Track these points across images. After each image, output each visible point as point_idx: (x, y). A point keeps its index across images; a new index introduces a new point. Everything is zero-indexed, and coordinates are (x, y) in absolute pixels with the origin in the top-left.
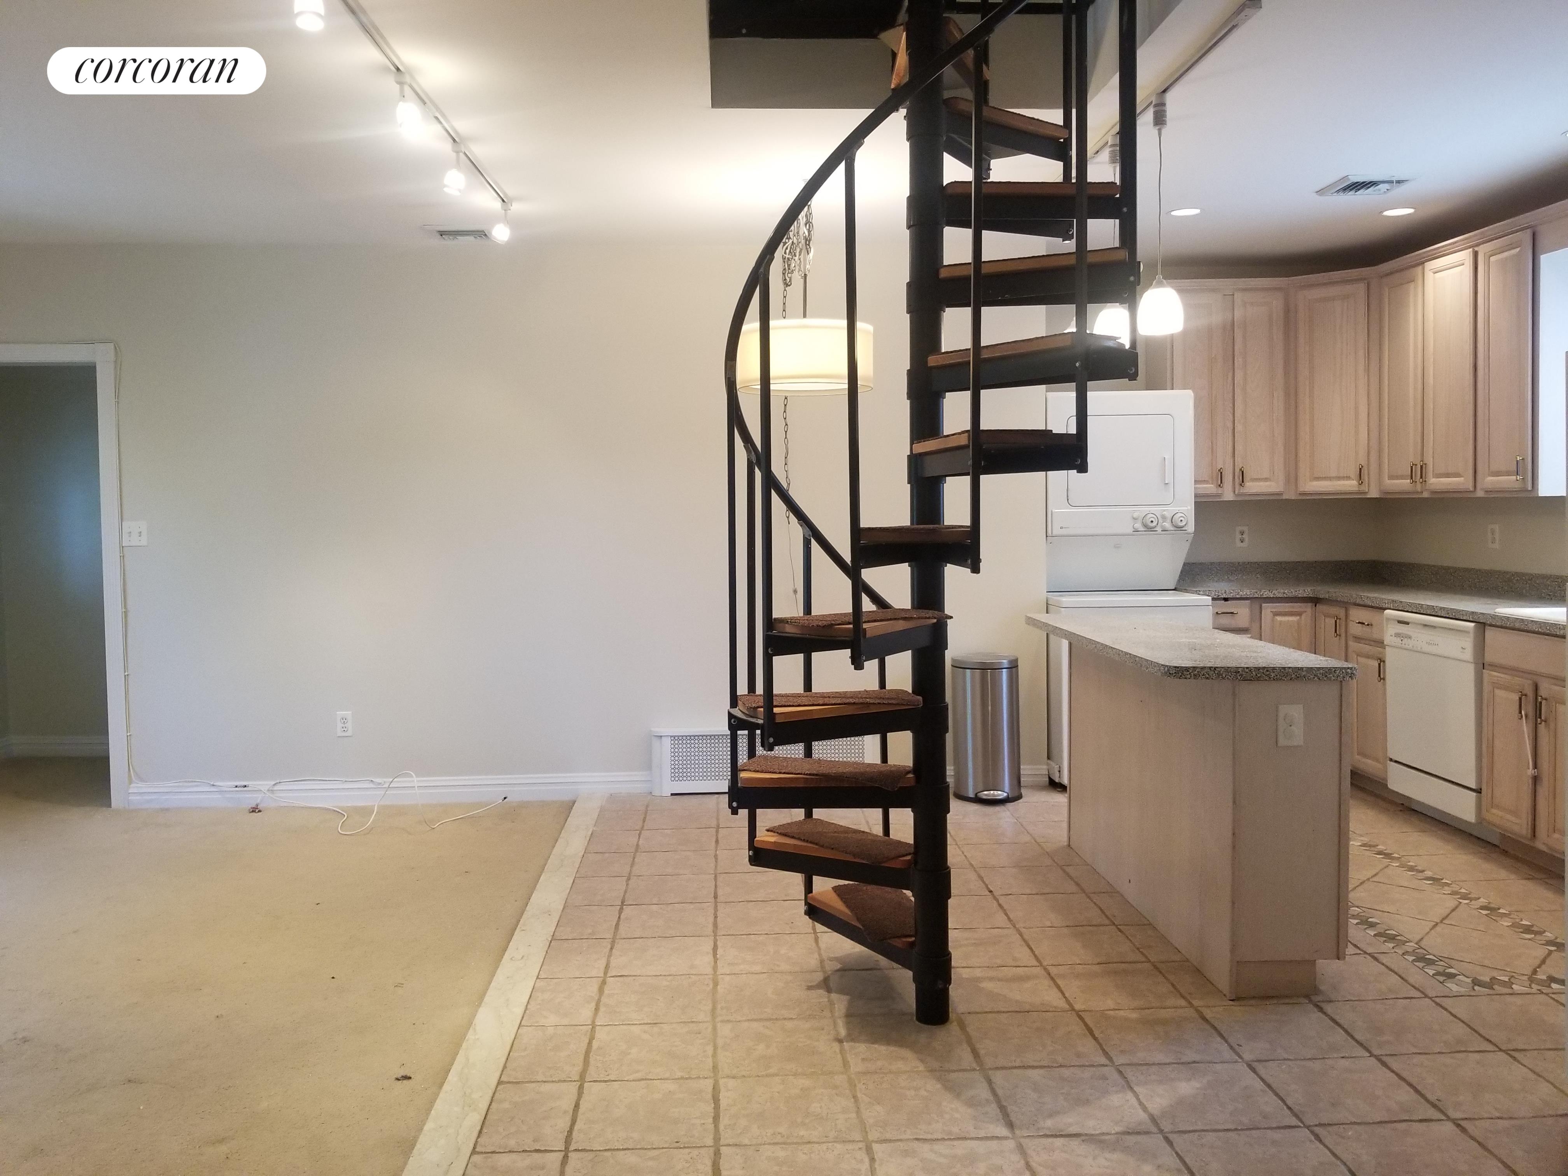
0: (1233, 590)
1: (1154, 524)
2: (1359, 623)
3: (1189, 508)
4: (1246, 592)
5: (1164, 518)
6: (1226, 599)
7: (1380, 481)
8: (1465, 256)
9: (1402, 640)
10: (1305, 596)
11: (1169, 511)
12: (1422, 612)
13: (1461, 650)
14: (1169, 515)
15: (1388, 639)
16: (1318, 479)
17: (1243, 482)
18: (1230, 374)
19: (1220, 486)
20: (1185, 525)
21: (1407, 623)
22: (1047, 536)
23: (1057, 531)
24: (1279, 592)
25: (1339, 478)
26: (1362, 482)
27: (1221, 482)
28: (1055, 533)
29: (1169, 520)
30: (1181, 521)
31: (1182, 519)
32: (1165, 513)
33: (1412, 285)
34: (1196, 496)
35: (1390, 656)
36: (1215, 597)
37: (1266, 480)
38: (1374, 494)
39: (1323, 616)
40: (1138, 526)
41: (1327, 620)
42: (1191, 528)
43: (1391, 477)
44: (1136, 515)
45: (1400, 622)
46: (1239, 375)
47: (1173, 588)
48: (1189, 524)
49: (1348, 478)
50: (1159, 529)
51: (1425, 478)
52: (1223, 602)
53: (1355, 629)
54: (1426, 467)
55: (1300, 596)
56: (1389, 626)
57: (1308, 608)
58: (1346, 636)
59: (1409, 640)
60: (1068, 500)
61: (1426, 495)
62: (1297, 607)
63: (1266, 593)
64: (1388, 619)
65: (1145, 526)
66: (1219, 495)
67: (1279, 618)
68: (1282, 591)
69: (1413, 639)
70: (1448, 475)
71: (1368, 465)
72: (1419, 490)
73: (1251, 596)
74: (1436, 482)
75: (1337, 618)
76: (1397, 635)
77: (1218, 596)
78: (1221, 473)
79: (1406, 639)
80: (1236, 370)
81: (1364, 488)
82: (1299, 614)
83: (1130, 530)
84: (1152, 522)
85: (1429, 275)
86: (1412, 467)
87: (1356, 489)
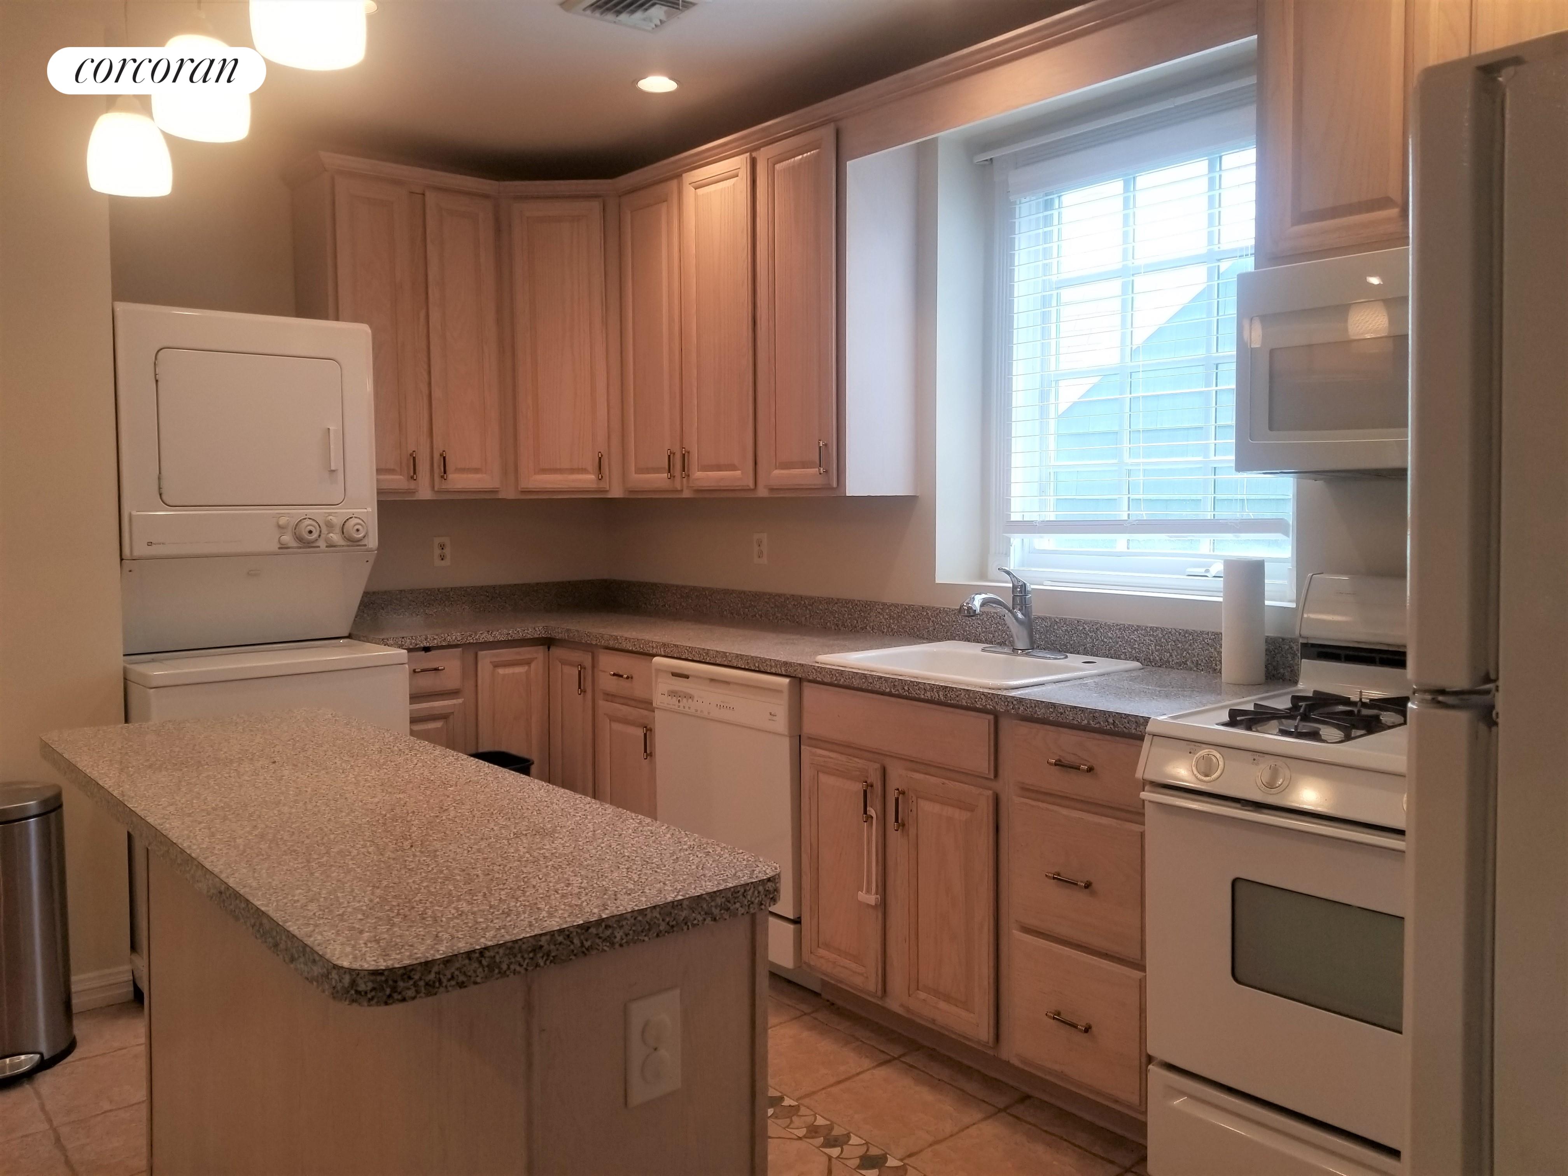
0: (437, 635)
1: (315, 535)
2: (614, 675)
3: (370, 510)
4: (455, 636)
5: (330, 526)
6: (427, 649)
7: (624, 475)
8: (739, 163)
9: (679, 701)
10: (536, 636)
11: (338, 515)
12: (708, 660)
13: (770, 717)
14: (337, 521)
15: (660, 699)
16: (544, 471)
17: (445, 472)
18: (422, 314)
19: (412, 477)
20: (364, 537)
21: (687, 677)
22: (122, 559)
23: (140, 549)
24: (500, 635)
25: (572, 471)
26: (602, 477)
27: (415, 473)
28: (136, 553)
29: (338, 529)
30: (358, 530)
31: (358, 527)
32: (331, 517)
33: (664, 207)
34: (380, 492)
35: (661, 723)
36: (411, 647)
37: (476, 471)
38: (616, 492)
39: (560, 664)
40: (287, 538)
41: (567, 669)
42: (373, 542)
43: (639, 471)
44: (283, 521)
45: (675, 675)
46: (435, 316)
47: (346, 634)
48: (370, 534)
49: (583, 471)
50: (322, 544)
51: (688, 471)
52: (423, 653)
53: (607, 683)
54: (688, 456)
55: (529, 636)
56: (659, 680)
57: (538, 653)
58: (593, 691)
59: (690, 700)
60: (161, 495)
61: (686, 494)
62: (526, 652)
63: (483, 636)
64: (658, 671)
65: (299, 539)
66: (413, 492)
67: (501, 671)
68: (505, 631)
69: (695, 700)
70: (719, 468)
71: (609, 454)
72: (679, 488)
73: (463, 642)
74: (703, 477)
75: (583, 668)
76: (673, 694)
77: (416, 645)
78: (414, 458)
79: (685, 700)
80: (430, 306)
81: (604, 485)
82: (528, 662)
83: (274, 547)
84: (310, 532)
85: (689, 193)
86: (669, 456)
87: (593, 486)
